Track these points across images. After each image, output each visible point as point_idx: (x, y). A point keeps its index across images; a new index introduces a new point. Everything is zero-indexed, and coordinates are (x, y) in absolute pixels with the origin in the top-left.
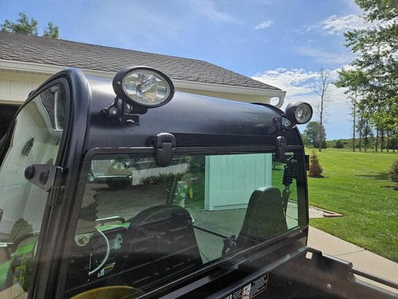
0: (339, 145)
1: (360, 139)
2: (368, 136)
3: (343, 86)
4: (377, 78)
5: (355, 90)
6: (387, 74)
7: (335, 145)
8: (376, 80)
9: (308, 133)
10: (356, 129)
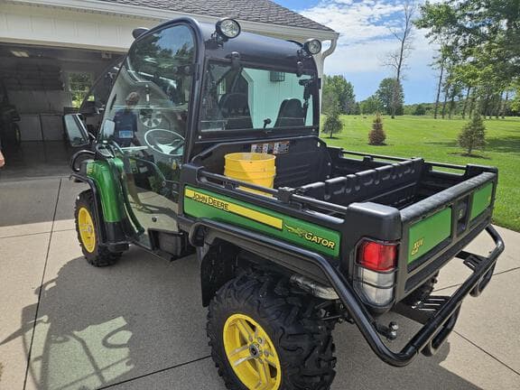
0: (420, 110)
1: (446, 103)
2: (456, 98)
3: (425, 26)
4: (470, 15)
5: (439, 32)
6: (482, 10)
7: (414, 110)
8: (467, 18)
9: (382, 94)
10: (442, 88)
